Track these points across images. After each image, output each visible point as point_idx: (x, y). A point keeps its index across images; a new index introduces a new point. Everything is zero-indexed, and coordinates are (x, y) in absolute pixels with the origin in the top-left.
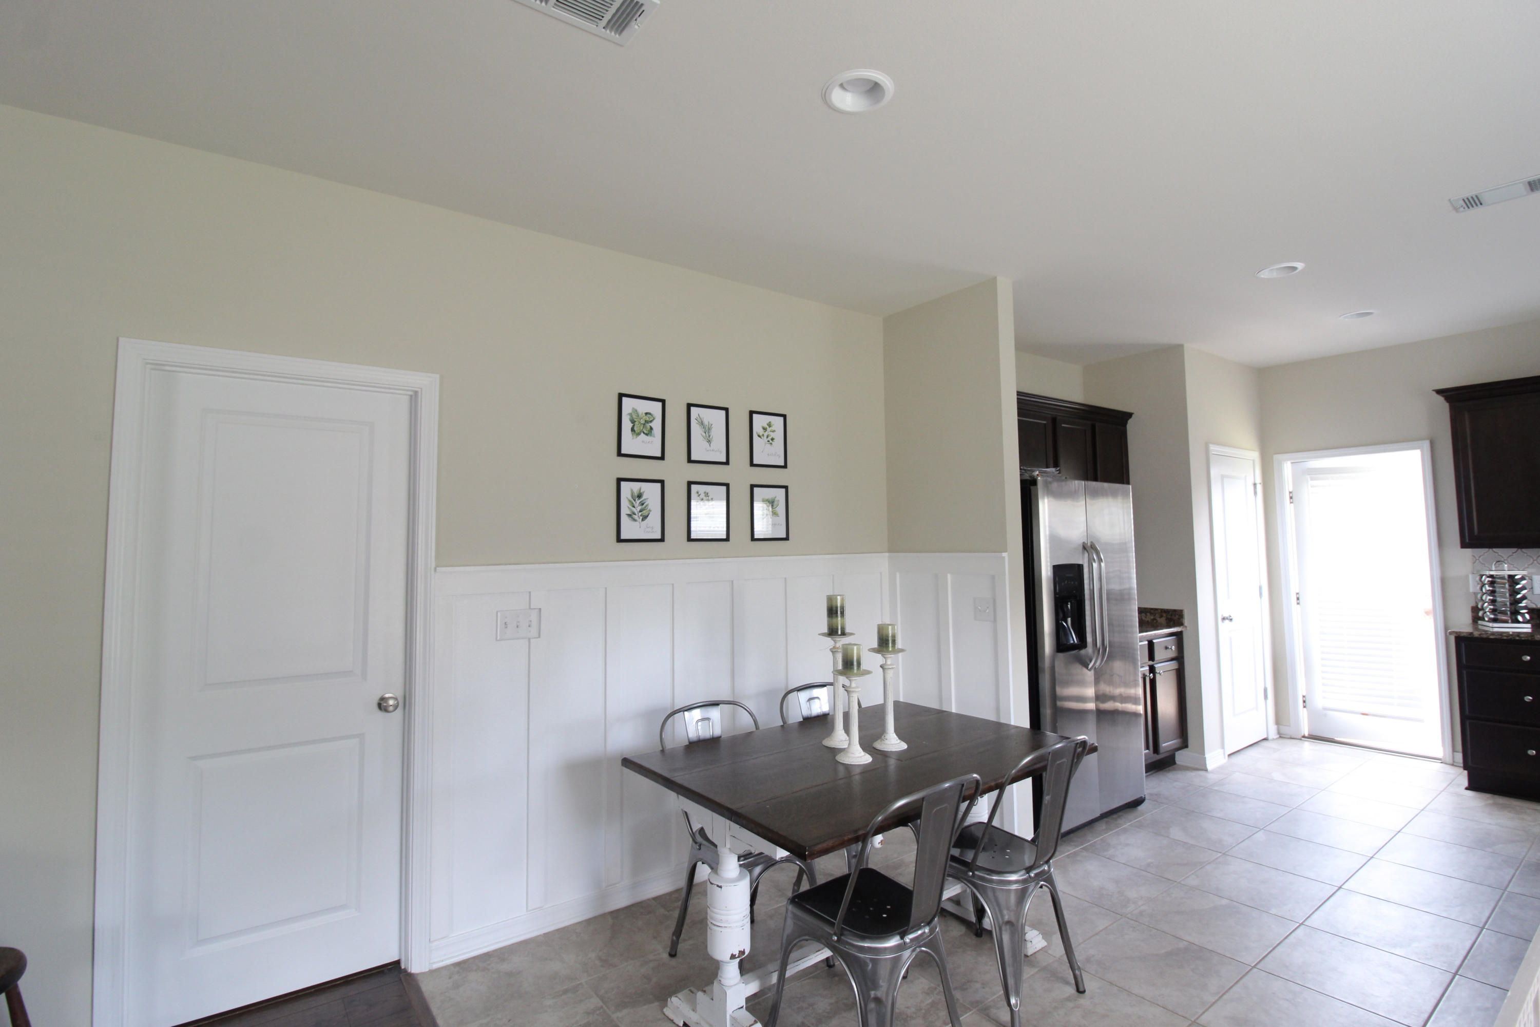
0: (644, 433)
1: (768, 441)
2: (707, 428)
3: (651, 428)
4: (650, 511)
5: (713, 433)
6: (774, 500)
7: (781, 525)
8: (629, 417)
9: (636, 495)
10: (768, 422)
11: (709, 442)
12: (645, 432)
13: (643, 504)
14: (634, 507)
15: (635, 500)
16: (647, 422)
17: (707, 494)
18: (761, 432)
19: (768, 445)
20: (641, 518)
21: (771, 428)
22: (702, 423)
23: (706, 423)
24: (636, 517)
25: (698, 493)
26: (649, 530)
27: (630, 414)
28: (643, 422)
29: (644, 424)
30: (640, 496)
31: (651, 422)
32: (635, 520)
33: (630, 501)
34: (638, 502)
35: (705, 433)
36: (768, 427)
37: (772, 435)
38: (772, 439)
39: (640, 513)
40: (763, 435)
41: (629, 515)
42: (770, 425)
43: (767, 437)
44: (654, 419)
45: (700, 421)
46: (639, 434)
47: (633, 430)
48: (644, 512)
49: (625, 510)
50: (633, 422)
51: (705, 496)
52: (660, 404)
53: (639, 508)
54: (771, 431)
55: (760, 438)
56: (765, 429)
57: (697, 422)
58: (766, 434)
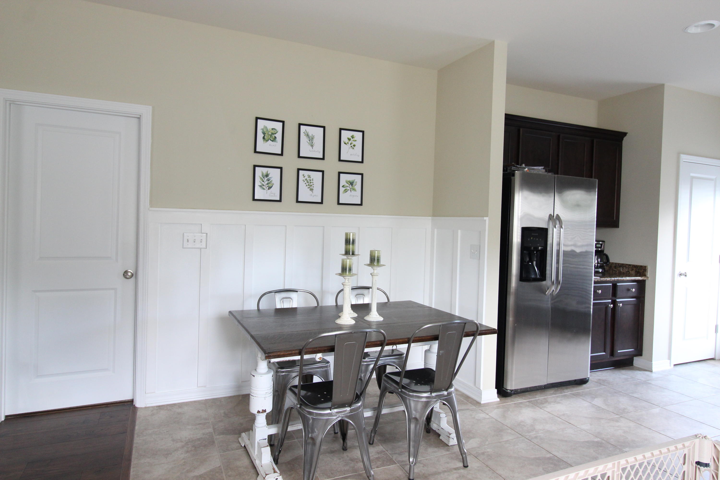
0: (271, 140)
1: (351, 147)
2: (311, 137)
3: (275, 137)
4: (273, 184)
5: (315, 141)
6: (354, 181)
7: (357, 196)
8: (261, 131)
9: (265, 175)
10: (352, 135)
11: (312, 146)
12: (272, 139)
13: (269, 180)
14: (263, 181)
15: (264, 178)
16: (273, 134)
17: (310, 176)
18: (347, 141)
19: (351, 149)
20: (268, 188)
21: (353, 139)
22: (308, 135)
23: (310, 135)
24: (264, 187)
25: (303, 175)
26: (273, 195)
27: (263, 129)
28: (270, 134)
29: (271, 135)
30: (267, 175)
31: (275, 134)
32: (264, 189)
33: (261, 178)
34: (266, 179)
35: (310, 141)
36: (351, 138)
37: (354, 143)
38: (354, 146)
39: (267, 185)
40: (348, 143)
41: (260, 186)
42: (353, 137)
43: (351, 144)
44: (277, 132)
45: (306, 134)
46: (267, 141)
47: (264, 138)
48: (270, 184)
49: (257, 183)
50: (264, 133)
51: (308, 177)
52: (281, 124)
53: (267, 182)
54: (353, 141)
55: (345, 145)
56: (349, 139)
57: (304, 134)
58: (350, 142)
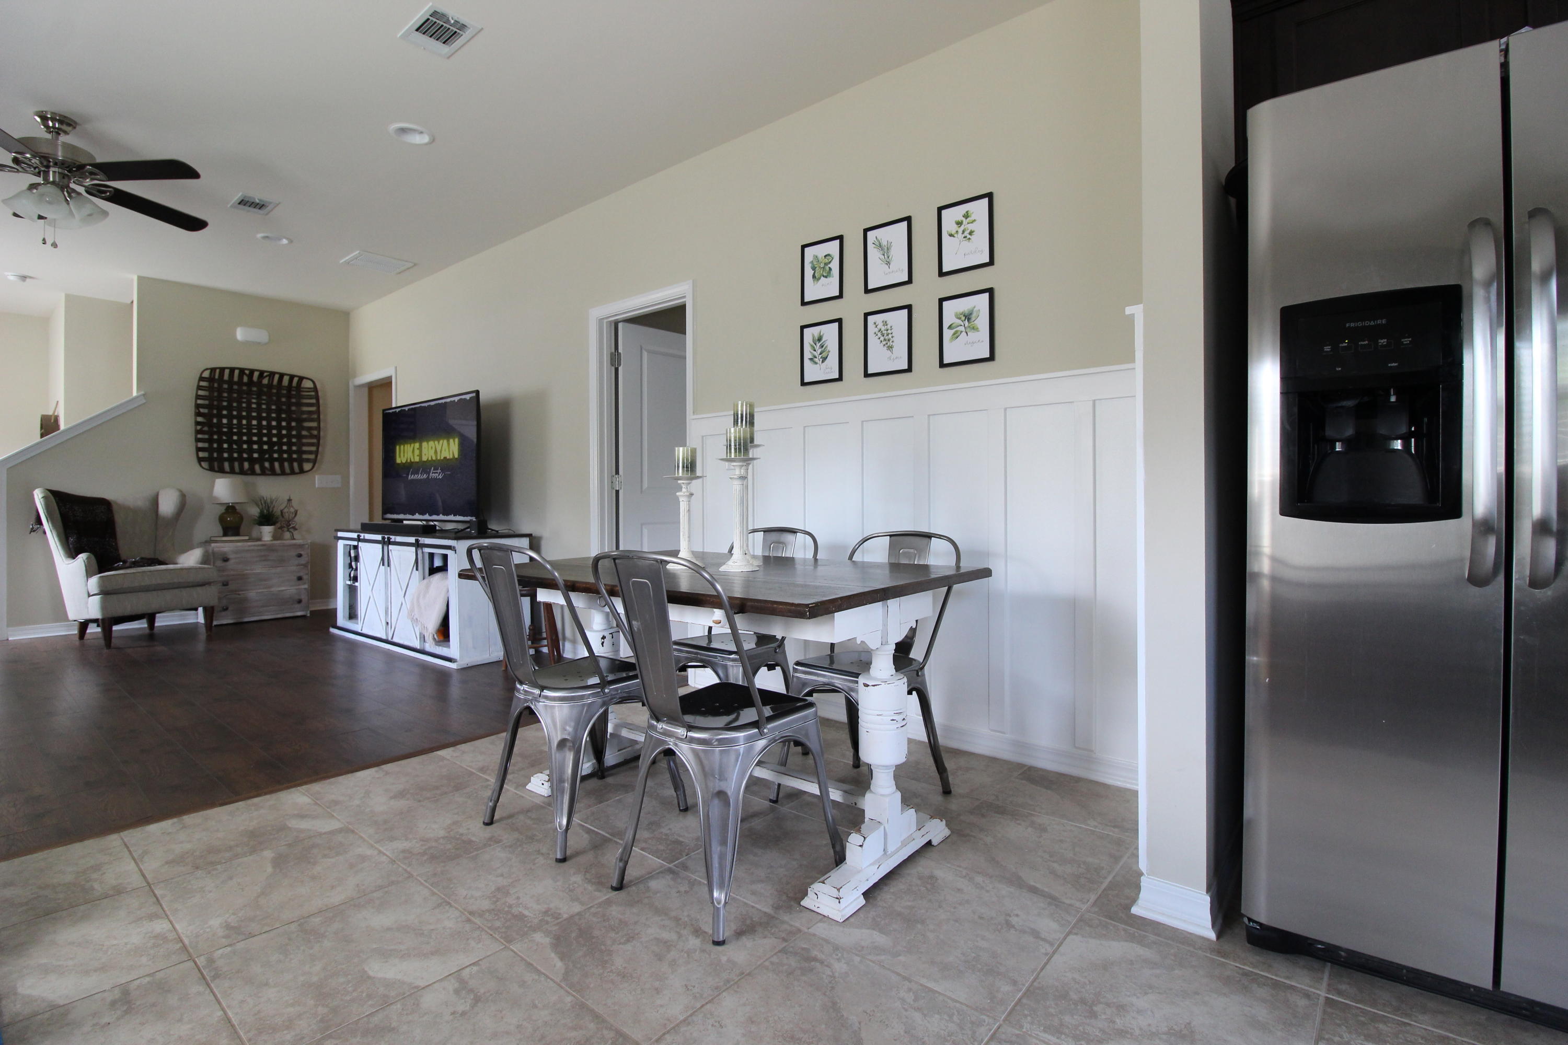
0: (823, 276)
1: (965, 237)
2: (886, 248)
3: (830, 269)
4: (829, 351)
5: (893, 252)
6: (973, 309)
7: (983, 340)
8: (810, 265)
9: (817, 338)
10: (965, 212)
11: (888, 263)
12: (825, 275)
13: (822, 347)
14: (815, 351)
15: (815, 344)
16: (826, 264)
17: (886, 322)
18: (953, 228)
19: (966, 243)
20: (821, 360)
21: (968, 219)
22: (880, 246)
23: (884, 243)
24: (816, 360)
25: (875, 323)
26: (829, 370)
27: (812, 262)
28: (822, 265)
29: (823, 268)
30: (820, 339)
31: (830, 262)
32: (816, 363)
33: (811, 345)
34: (818, 345)
35: (884, 255)
36: (964, 219)
37: (971, 227)
38: (971, 233)
39: (820, 356)
40: (957, 232)
41: (811, 359)
42: (966, 216)
43: (963, 232)
44: (833, 259)
45: (877, 243)
46: (819, 279)
47: (814, 276)
48: (824, 354)
49: (807, 355)
50: (814, 269)
51: (884, 325)
52: (839, 242)
53: (819, 351)
54: (968, 223)
55: (952, 238)
56: (959, 223)
57: (875, 246)
58: (960, 230)
